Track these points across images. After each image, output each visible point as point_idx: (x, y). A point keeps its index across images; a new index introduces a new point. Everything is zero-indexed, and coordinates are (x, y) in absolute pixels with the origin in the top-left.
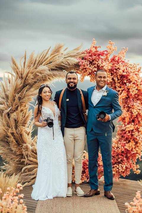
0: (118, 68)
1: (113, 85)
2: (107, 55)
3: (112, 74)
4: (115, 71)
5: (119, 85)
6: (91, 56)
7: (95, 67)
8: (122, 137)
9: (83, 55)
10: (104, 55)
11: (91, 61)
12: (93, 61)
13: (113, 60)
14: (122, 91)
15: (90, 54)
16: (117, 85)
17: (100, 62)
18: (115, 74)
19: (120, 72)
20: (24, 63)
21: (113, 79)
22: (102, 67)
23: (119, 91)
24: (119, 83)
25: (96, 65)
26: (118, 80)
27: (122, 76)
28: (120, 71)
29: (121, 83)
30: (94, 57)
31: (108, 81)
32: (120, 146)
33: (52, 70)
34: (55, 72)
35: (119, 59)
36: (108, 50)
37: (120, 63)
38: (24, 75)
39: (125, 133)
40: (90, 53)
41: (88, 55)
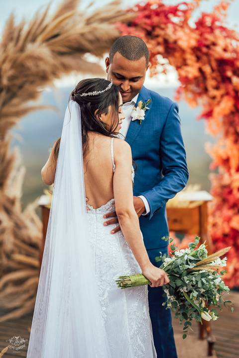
0: (213, 43)
1: (202, 84)
2: (185, 12)
3: (198, 59)
4: (204, 50)
6: (148, 17)
7: (159, 44)
8: (225, 201)
9: (130, 15)
10: (180, 13)
11: (149, 28)
12: (154, 27)
13: (201, 24)
14: (222, 96)
15: (147, 13)
16: (211, 83)
18: (205, 58)
19: (218, 52)
22: (175, 42)
23: (214, 98)
25: (160, 40)
26: (213, 70)
27: (222, 63)
28: (217, 49)
29: (219, 79)
30: (156, 19)
31: (191, 76)
32: (219, 221)
35: (213, 22)
37: (217, 32)
39: (231, 192)
40: (145, 10)
41: (140, 14)
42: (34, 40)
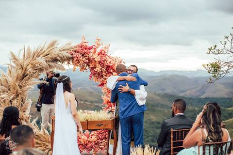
0: (105, 60)
1: (101, 74)
2: (95, 49)
4: (102, 62)
5: (105, 74)
9: (75, 49)
10: (93, 49)
12: (84, 54)
13: (100, 53)
16: (104, 74)
17: (91, 55)
20: (24, 55)
21: (101, 69)
22: (93, 59)
24: (105, 72)
25: (87, 58)
27: (108, 67)
28: (108, 62)
30: (85, 51)
33: (49, 61)
34: (52, 64)
35: (104, 53)
36: (96, 45)
38: (24, 67)
40: (81, 47)
41: (80, 48)
42: (39, 57)
